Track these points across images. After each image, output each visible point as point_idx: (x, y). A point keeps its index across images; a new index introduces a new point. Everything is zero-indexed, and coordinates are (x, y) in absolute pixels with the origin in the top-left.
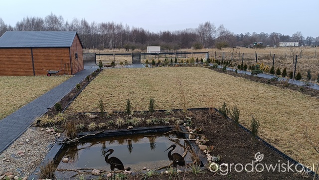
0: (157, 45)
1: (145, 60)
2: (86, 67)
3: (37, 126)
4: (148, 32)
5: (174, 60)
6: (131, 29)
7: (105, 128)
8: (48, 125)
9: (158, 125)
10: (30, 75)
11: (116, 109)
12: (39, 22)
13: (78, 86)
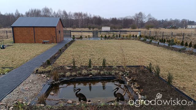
0: (108, 26)
1: (100, 35)
2: (65, 39)
3: (36, 73)
4: (103, 18)
5: (118, 35)
6: (92, 16)
7: (75, 76)
8: (43, 73)
9: (108, 75)
10: (33, 43)
11: (82, 64)
12: (39, 12)
13: (60, 50)
